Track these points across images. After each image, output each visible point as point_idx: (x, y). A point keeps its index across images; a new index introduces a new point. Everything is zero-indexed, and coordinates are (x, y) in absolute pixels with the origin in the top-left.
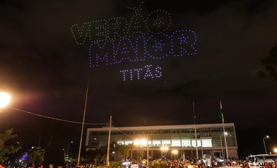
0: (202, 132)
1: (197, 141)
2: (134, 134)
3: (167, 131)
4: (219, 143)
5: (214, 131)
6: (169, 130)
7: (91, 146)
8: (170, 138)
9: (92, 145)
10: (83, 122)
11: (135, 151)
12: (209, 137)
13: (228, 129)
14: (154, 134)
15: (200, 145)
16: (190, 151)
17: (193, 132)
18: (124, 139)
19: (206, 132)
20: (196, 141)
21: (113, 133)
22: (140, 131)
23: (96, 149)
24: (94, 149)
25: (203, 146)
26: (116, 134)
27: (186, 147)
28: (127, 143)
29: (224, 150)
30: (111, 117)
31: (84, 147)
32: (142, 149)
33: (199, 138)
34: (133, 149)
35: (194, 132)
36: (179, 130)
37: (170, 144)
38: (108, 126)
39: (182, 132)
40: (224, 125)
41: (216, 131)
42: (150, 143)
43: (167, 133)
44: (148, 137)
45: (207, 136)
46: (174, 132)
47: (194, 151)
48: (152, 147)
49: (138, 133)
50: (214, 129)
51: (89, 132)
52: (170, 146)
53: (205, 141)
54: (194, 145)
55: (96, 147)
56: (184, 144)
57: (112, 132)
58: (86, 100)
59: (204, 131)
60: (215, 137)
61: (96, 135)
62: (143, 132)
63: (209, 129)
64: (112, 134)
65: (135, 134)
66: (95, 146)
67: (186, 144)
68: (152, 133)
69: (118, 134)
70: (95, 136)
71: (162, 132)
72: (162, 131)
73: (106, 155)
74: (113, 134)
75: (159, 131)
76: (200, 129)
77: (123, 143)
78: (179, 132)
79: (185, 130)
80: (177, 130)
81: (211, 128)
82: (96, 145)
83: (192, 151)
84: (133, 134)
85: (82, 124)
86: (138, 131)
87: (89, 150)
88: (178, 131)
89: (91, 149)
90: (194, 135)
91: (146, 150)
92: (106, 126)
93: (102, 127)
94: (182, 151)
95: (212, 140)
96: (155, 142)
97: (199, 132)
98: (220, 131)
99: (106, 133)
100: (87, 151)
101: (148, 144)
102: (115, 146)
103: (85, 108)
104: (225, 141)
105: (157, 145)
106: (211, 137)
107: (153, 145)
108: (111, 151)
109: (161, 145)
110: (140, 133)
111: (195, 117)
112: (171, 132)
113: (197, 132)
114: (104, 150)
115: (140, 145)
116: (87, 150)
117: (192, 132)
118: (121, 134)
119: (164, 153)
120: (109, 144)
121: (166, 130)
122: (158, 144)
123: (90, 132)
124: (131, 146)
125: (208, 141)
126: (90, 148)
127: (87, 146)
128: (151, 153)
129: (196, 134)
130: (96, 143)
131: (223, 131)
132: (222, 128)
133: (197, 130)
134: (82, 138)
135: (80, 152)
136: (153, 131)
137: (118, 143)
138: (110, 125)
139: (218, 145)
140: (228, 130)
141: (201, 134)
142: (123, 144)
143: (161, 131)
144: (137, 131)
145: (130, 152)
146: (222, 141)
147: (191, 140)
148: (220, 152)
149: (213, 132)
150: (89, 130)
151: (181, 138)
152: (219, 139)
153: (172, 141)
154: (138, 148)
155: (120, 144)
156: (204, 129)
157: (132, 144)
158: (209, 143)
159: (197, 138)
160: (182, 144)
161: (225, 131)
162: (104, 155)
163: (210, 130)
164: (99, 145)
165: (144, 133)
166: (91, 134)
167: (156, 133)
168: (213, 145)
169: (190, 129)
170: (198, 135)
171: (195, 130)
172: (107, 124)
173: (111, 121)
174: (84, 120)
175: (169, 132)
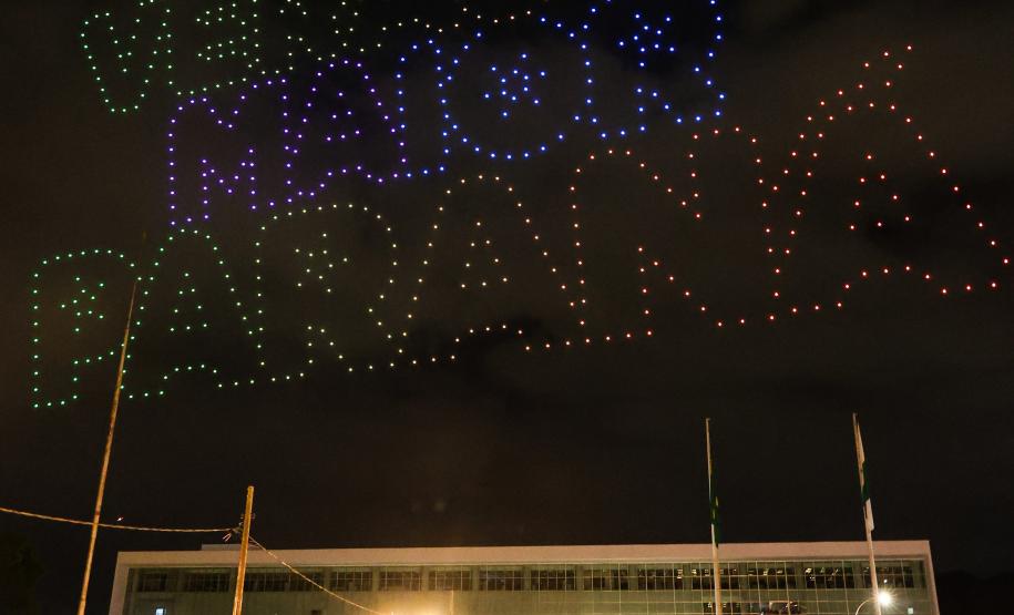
0: (753, 584)
2: (375, 586)
3: (561, 574)
5: (820, 580)
6: (570, 573)
10: (97, 518)
13: (898, 570)
14: (487, 594)
17: (703, 583)
19: (773, 586)
21: (260, 582)
22: (408, 574)
26: (277, 590)
30: (251, 490)
35: (708, 585)
36: (625, 572)
38: (230, 542)
39: (641, 585)
40: (871, 550)
41: (829, 585)
43: (561, 587)
44: (451, 609)
45: (780, 610)
46: (598, 584)
49: (399, 583)
50: (817, 570)
51: (127, 570)
57: (254, 576)
59: (763, 583)
61: (162, 588)
62: (425, 579)
63: (790, 571)
64: (255, 586)
65: (381, 586)
68: (476, 585)
69: (288, 585)
70: (163, 595)
71: (534, 582)
72: (534, 573)
74: (261, 589)
75: (518, 574)
76: (742, 567)
78: (625, 586)
79: (660, 573)
80: (615, 573)
81: (803, 567)
84: (368, 588)
85: (91, 527)
86: (399, 575)
88: (620, 580)
90: (706, 605)
92: (223, 542)
93: (199, 548)
97: (735, 586)
98: (851, 584)
99: (220, 582)
110: (407, 587)
112: (581, 585)
113: (724, 585)
117: (696, 585)
118: (300, 589)
121: (553, 573)
123: (132, 571)
129: (717, 599)
131: (868, 583)
132: (862, 569)
133: (726, 572)
134: (83, 604)
136: (483, 573)
138: (246, 537)
140: (901, 577)
141: (744, 595)
143: (527, 578)
144: (390, 575)
149: (810, 585)
150: (127, 560)
156: (761, 572)
161: (880, 584)
163: (798, 575)
165: (432, 588)
166: (135, 585)
167: (500, 588)
169: (687, 568)
170: (729, 604)
171: (712, 573)
172: (226, 533)
173: (248, 516)
174: (99, 503)
175: (572, 585)
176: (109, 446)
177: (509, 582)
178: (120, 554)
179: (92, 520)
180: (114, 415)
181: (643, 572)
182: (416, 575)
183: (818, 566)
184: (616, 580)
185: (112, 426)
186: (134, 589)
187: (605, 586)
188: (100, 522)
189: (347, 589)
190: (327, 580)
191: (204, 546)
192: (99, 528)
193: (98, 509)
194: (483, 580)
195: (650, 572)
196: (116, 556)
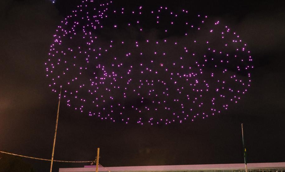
10: (52, 158)
30: (99, 149)
38: (93, 165)
85: (51, 161)
92: (91, 165)
93: (83, 167)
111: (245, 150)
138: (98, 163)
150: (62, 171)
172: (91, 162)
173: (98, 157)
174: (53, 154)
176: (55, 136)
178: (60, 169)
179: (51, 159)
183: (280, 170)
185: (56, 130)
188: (53, 160)
191: (85, 166)
192: (53, 161)
193: (53, 156)
196: (59, 169)
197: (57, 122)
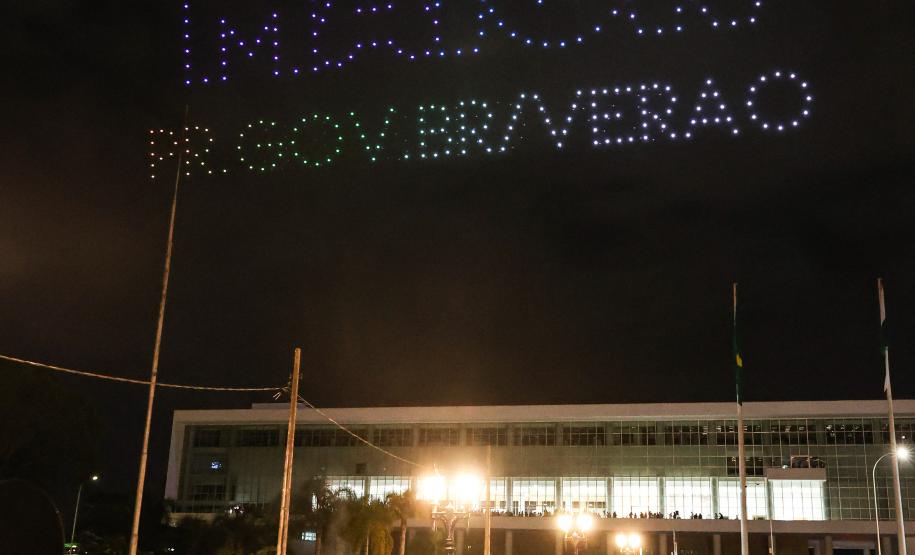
0: (775, 440)
1: (750, 490)
2: (416, 442)
3: (592, 430)
4: (865, 503)
5: (840, 438)
6: (600, 430)
7: (193, 503)
8: (603, 470)
9: (197, 497)
10: (154, 379)
11: (423, 533)
12: (810, 470)
14: (522, 449)
15: (763, 512)
16: (708, 537)
17: (727, 438)
18: (361, 471)
19: (794, 441)
20: (739, 490)
21: (309, 438)
22: (446, 430)
23: (217, 519)
24: (208, 517)
25: (778, 516)
26: (323, 445)
27: (688, 516)
28: (380, 489)
29: (887, 541)
30: (298, 352)
31: (156, 505)
32: (458, 525)
33: (760, 473)
34: (411, 523)
35: (732, 441)
36: (653, 429)
37: (602, 500)
38: (279, 401)
39: (668, 441)
40: (891, 408)
41: (849, 441)
42: (498, 491)
43: (591, 442)
44: (488, 459)
45: (800, 464)
46: (627, 439)
47: (731, 540)
48: (510, 514)
49: (438, 438)
50: (838, 427)
51: (183, 426)
52: (600, 511)
53: (787, 490)
54: (731, 509)
55: (217, 507)
56: (679, 501)
57: (303, 432)
58: (168, 261)
59: (785, 440)
60: (843, 472)
61: (217, 444)
62: (463, 434)
63: (811, 428)
64: (304, 441)
65: (421, 441)
66: (214, 503)
67: (688, 500)
68: (511, 440)
69: (334, 441)
70: (216, 450)
71: (566, 438)
72: (566, 430)
73: (272, 549)
74: (309, 444)
75: (551, 430)
76: (766, 424)
77: (358, 490)
78: (652, 442)
79: (686, 429)
80: (643, 429)
81: (824, 423)
82: (220, 497)
83: (717, 540)
84: (409, 444)
85: (148, 387)
86: (439, 431)
87: (185, 522)
88: (648, 436)
89: (194, 515)
90: (729, 459)
91: (478, 526)
92: (273, 401)
93: (248, 407)
94: (663, 540)
95: (826, 485)
96: (525, 489)
97: (758, 441)
98: (869, 440)
99: (271, 438)
100: (173, 524)
101: (489, 494)
102: (318, 503)
103: (163, 304)
104: (893, 492)
105: (534, 504)
106: (824, 470)
107: (516, 503)
108: (295, 530)
109: (556, 503)
110: (445, 442)
111: (739, 362)
112: (610, 439)
113: (747, 441)
114: (258, 522)
115: (446, 502)
116: (175, 519)
117: (721, 440)
118: (345, 444)
119: (570, 544)
120: (286, 491)
121: (584, 430)
122: (541, 499)
123: (188, 428)
124: (399, 505)
125: (806, 490)
126: (189, 509)
127: (170, 502)
128: (504, 542)
129: (741, 454)
130: (221, 489)
131: (887, 439)
132: (881, 426)
133: (749, 428)
134: (145, 458)
135: (136, 530)
136: (518, 429)
137: (334, 487)
138: (295, 395)
139: (856, 513)
141: (767, 453)
142: (359, 496)
143: (560, 433)
144: (430, 431)
145: (396, 534)
146: (882, 493)
147: (714, 483)
148: (866, 546)
149: (831, 440)
150: (182, 417)
151: (661, 470)
152: (862, 479)
153: (617, 483)
154: (441, 518)
155: (343, 495)
156: (783, 429)
157: (407, 494)
158: (807, 501)
159: (749, 472)
160: (668, 502)
161: (899, 440)
162: (260, 548)
163: (819, 431)
164: (233, 498)
165: (469, 443)
166: (191, 441)
167: (533, 442)
168: (829, 513)
169: (712, 424)
170: (751, 459)
171: (736, 429)
172: (276, 392)
173: (296, 376)
174: (155, 364)
175: (602, 441)
176: (162, 312)
177: (542, 437)
178: (176, 411)
179: (149, 380)
180: (166, 283)
181: (670, 429)
182: (454, 432)
183: (840, 423)
184: (644, 436)
185: (164, 292)
186: (191, 445)
187: (633, 442)
188: (157, 381)
189: (390, 445)
190: (371, 435)
191: (254, 405)
192: (156, 387)
193: (155, 370)
194: (516, 437)
195: (676, 429)
196: (173, 412)
197: (167, 266)
